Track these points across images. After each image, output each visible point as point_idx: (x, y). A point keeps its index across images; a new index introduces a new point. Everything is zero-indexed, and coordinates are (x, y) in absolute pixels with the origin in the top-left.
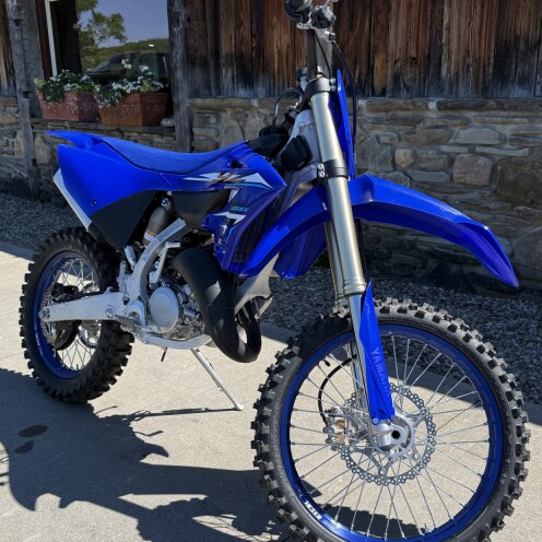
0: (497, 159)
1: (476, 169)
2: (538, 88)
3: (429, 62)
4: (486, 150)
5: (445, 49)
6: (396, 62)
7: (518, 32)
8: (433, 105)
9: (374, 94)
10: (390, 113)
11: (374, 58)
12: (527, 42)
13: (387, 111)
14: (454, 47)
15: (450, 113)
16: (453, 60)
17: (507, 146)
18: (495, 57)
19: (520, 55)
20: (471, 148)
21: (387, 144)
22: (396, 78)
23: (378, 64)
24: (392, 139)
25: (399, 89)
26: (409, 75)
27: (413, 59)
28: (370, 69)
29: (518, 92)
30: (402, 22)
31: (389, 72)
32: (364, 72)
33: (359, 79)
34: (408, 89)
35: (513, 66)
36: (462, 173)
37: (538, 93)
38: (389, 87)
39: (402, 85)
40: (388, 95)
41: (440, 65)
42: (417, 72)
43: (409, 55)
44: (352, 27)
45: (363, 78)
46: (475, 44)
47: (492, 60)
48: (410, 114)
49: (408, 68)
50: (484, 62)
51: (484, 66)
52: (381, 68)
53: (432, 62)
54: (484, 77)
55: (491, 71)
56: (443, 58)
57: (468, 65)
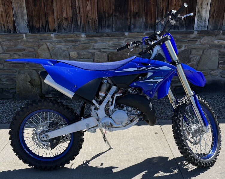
0: (108, 53)
1: (103, 57)
2: (114, 29)
3: (73, 19)
4: (105, 50)
5: (78, 15)
6: (58, 19)
7: (105, 10)
8: (83, 35)
9: (50, 31)
10: (64, 39)
11: (48, 18)
12: (108, 13)
13: (63, 38)
14: (82, 14)
15: (89, 38)
16: (82, 19)
17: (111, 49)
18: (98, 18)
19: (106, 18)
20: (100, 50)
21: (65, 50)
22: (59, 25)
23: (50, 20)
24: (68, 48)
25: (61, 30)
26: (65, 24)
27: (66, 18)
28: (47, 22)
29: (107, 30)
30: (59, 4)
31: (56, 23)
32: (44, 23)
33: (42, 25)
34: (65, 29)
35: (105, 22)
36: (98, 59)
37: (114, 30)
38: (57, 29)
39: (62, 28)
40: (57, 32)
41: (77, 21)
42: (68, 23)
43: (63, 17)
44: (35, 5)
45: (44, 25)
46: (90, 14)
47: (97, 20)
48: (73, 39)
49: (64, 22)
50: (94, 20)
51: (94, 22)
52: (52, 22)
53: (74, 19)
54: (95, 25)
55: (97, 23)
56: (78, 18)
57: (88, 21)
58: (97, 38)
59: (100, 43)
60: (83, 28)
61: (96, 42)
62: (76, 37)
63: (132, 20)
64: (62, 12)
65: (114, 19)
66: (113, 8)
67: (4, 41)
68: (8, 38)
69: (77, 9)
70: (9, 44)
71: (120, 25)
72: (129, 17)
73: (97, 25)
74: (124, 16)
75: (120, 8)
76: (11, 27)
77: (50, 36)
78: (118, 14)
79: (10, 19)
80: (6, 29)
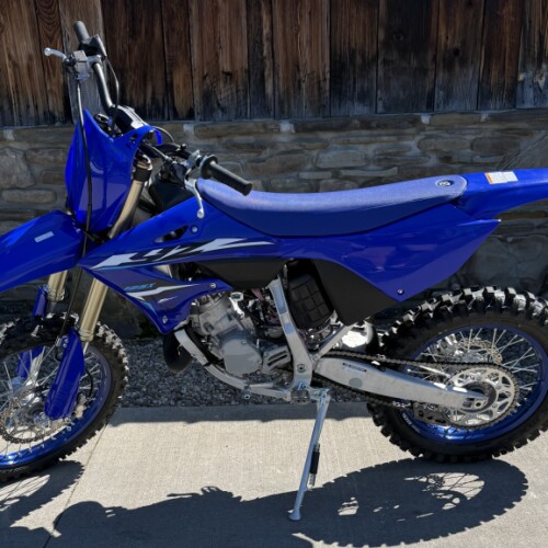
2: (380, 104)
3: (249, 77)
4: (351, 173)
5: (268, 63)
6: (204, 78)
7: (353, 45)
8: (286, 126)
9: (176, 116)
10: (224, 139)
11: (171, 73)
12: (363, 55)
13: (219, 137)
14: (280, 60)
16: (281, 74)
17: (372, 167)
18: (330, 71)
19: (357, 70)
20: (336, 173)
22: (207, 96)
23: (178, 79)
25: (212, 111)
26: (224, 93)
27: (228, 74)
28: (169, 87)
29: (359, 110)
30: (208, 29)
31: (197, 90)
32: (160, 90)
33: (153, 98)
34: (223, 110)
35: (351, 82)
37: (380, 109)
38: (198, 108)
39: (215, 105)
40: (197, 117)
41: (262, 81)
42: (234, 90)
43: (221, 70)
44: (134, 34)
45: (159, 98)
46: (305, 57)
47: (328, 76)
48: (251, 139)
49: (221, 85)
50: (318, 77)
51: (319, 82)
52: (185, 85)
53: (253, 78)
54: (320, 94)
55: (328, 88)
56: (266, 73)
57: (299, 81)
58: (328, 136)
59: (336, 149)
60: (281, 103)
61: (325, 147)
62: (262, 131)
63: (441, 74)
64: (217, 55)
65: (381, 73)
66: (382, 36)
67: (36, 150)
68: (51, 138)
69: (266, 45)
70: (52, 158)
71: (401, 93)
72: (431, 66)
73: (328, 94)
74: (414, 63)
75: (402, 38)
76: (56, 105)
77: (182, 129)
78: (395, 56)
79: (54, 80)
80: (41, 112)
